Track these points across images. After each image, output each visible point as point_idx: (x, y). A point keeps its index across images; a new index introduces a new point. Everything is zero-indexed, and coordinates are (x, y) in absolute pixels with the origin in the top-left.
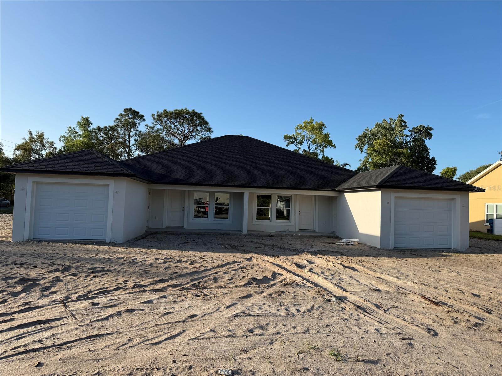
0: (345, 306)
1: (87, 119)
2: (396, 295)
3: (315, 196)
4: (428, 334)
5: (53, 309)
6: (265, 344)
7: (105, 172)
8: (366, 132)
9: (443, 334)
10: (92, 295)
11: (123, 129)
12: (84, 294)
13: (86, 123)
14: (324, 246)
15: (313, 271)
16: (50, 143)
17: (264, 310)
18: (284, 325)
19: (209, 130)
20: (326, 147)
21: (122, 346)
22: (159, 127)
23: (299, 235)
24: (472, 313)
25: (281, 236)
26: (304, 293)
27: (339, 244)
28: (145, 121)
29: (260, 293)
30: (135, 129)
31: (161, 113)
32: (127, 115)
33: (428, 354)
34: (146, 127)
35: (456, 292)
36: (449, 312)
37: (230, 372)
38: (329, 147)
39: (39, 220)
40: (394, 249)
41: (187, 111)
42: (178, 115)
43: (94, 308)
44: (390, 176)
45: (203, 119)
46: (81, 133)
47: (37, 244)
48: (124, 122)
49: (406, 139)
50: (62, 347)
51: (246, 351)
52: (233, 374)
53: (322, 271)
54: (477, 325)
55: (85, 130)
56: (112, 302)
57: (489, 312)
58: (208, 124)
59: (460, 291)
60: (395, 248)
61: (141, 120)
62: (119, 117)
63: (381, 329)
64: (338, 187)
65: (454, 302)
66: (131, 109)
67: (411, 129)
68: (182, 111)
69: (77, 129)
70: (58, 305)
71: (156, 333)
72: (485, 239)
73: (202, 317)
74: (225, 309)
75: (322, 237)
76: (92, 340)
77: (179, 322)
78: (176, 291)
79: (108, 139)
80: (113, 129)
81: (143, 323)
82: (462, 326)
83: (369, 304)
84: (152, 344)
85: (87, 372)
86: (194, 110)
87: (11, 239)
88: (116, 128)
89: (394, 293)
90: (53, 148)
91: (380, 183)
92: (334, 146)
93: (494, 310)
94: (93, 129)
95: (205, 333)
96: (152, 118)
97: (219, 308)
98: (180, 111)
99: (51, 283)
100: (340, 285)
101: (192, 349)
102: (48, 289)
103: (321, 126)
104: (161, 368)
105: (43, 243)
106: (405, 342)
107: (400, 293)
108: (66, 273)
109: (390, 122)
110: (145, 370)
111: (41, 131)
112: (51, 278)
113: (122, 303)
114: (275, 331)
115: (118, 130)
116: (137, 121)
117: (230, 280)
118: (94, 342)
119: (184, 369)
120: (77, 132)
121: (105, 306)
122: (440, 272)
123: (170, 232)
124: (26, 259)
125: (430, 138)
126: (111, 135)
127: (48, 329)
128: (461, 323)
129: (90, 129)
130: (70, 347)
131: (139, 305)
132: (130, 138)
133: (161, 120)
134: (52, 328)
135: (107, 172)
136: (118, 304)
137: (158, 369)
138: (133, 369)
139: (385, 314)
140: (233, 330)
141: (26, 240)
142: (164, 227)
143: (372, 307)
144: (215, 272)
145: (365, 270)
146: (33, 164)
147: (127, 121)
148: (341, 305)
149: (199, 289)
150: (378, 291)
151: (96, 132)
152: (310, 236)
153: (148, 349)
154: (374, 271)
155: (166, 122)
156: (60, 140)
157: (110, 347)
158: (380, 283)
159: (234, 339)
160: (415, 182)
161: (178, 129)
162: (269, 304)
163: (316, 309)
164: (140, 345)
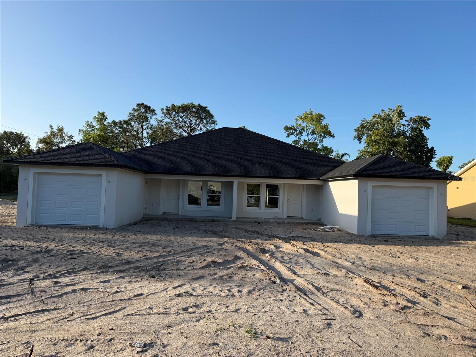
0: (287, 288)
1: (103, 114)
2: (343, 279)
3: (303, 185)
4: (352, 316)
5: (19, 287)
6: (192, 321)
7: (98, 163)
8: (364, 123)
9: (367, 315)
10: (59, 274)
11: (136, 123)
12: (53, 273)
13: (102, 117)
14: (303, 232)
15: (274, 255)
16: (69, 136)
17: (208, 290)
18: (219, 304)
19: (214, 122)
20: (325, 137)
21: (62, 319)
22: (168, 120)
23: (286, 221)
24: (408, 297)
25: (268, 222)
26: (254, 275)
27: (319, 231)
28: (156, 115)
29: (213, 275)
30: (147, 123)
31: (170, 108)
32: (140, 109)
33: (341, 333)
34: (156, 120)
35: (402, 277)
36: (384, 296)
37: (142, 344)
38: (329, 137)
39: (41, 207)
40: (370, 236)
41: (193, 105)
42: (185, 109)
43: (54, 286)
44: (369, 165)
45: (209, 112)
46: (97, 127)
47: (36, 229)
48: (137, 117)
49: (404, 129)
50: (10, 319)
51: (170, 327)
52: (145, 346)
53: (282, 255)
54: (405, 308)
55: (101, 124)
56: (72, 281)
57: (425, 296)
58: (213, 117)
59: (406, 276)
60: (372, 235)
61: (152, 114)
62: (132, 112)
63: (309, 310)
64: (324, 176)
65: (396, 287)
66: (143, 104)
67: (409, 119)
68: (188, 105)
69: (94, 124)
70: (25, 283)
71: (98, 309)
72: (472, 226)
73: (147, 296)
74: (172, 289)
75: (308, 223)
76: (38, 314)
77: (124, 300)
78: (136, 272)
79: (123, 132)
80: (127, 123)
81: (92, 300)
82: (389, 309)
83: (311, 287)
84: (88, 319)
85: (18, 342)
86: (199, 104)
87: (16, 224)
88: (129, 122)
89: (340, 277)
90: (72, 141)
91: (356, 172)
92: (332, 136)
93: (431, 295)
94: (109, 123)
95: (141, 311)
96: (161, 112)
97: (167, 288)
98: (187, 105)
99: (28, 264)
100: (293, 269)
101: (122, 324)
102: (23, 268)
103: (320, 118)
104: (84, 340)
105: (42, 228)
106: (325, 322)
107: (347, 277)
108: (47, 254)
109: (388, 112)
110: (69, 341)
111: (61, 126)
112: (32, 259)
113: (81, 282)
114: (208, 309)
115: (131, 124)
116: (149, 115)
117: (191, 263)
118: (39, 316)
119: (104, 341)
120: (94, 126)
121: (66, 284)
122: (399, 258)
123: (164, 218)
124: (18, 242)
125: (428, 128)
126: (125, 128)
127: (5, 304)
128: (390, 306)
129: (106, 123)
130: (16, 320)
131: (96, 284)
132: (143, 131)
133: (170, 114)
134: (10, 302)
135: (100, 163)
136: (78, 283)
137: (81, 341)
138: (60, 340)
139: (322, 297)
140: (169, 308)
141: (29, 225)
142: (161, 214)
143: (312, 290)
144: (183, 255)
145: (326, 255)
146: (35, 156)
147: (140, 115)
148: (283, 287)
149: (158, 271)
150: (327, 274)
151: (111, 126)
152: (296, 222)
153: (83, 323)
154: (334, 255)
155: (174, 115)
156: (79, 134)
157: (51, 320)
158: (332, 268)
159: (165, 316)
160: (393, 171)
161: (185, 122)
162: (215, 286)
163: (258, 290)
164: (78, 319)
